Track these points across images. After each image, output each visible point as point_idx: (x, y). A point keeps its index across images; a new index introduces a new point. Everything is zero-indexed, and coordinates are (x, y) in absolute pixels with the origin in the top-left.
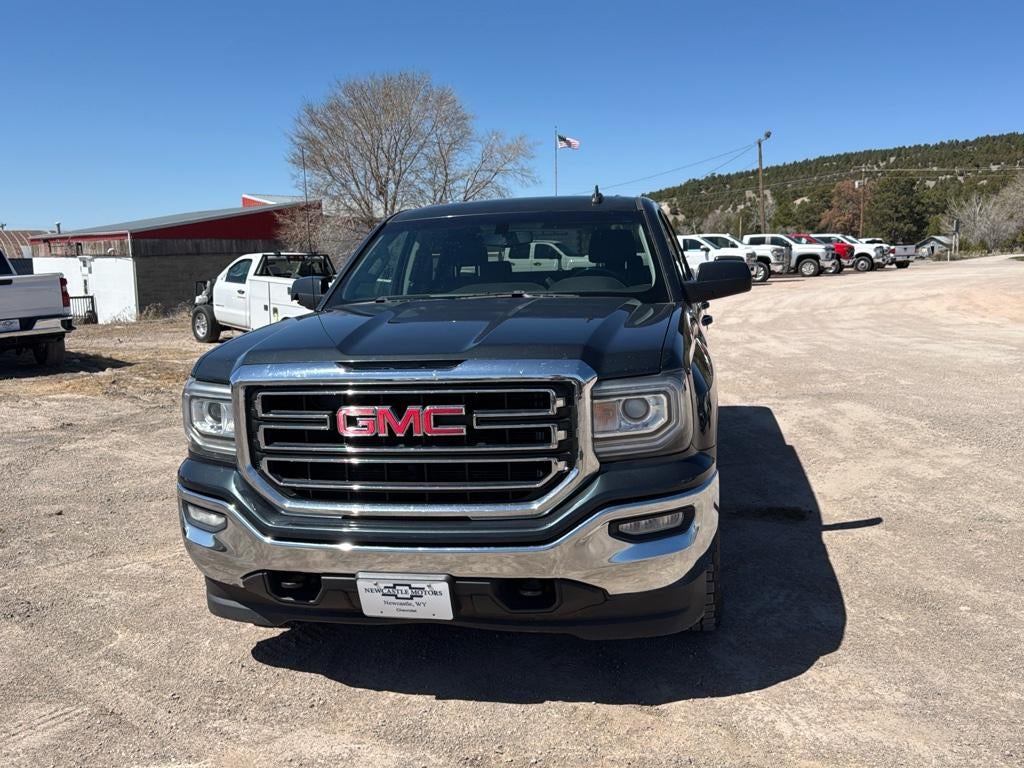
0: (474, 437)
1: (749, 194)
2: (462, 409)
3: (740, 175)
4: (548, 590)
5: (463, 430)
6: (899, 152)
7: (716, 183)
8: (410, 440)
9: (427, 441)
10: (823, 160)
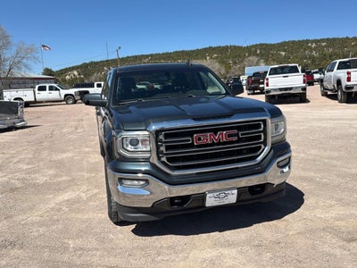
0: (240, 140)
1: (105, 68)
2: (236, 131)
3: (101, 62)
4: (263, 187)
5: (236, 138)
6: (151, 55)
7: (93, 64)
8: (219, 144)
9: (225, 143)
10: (128, 57)
